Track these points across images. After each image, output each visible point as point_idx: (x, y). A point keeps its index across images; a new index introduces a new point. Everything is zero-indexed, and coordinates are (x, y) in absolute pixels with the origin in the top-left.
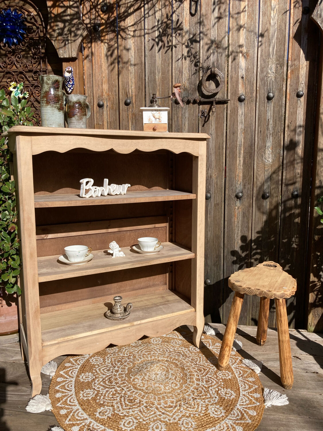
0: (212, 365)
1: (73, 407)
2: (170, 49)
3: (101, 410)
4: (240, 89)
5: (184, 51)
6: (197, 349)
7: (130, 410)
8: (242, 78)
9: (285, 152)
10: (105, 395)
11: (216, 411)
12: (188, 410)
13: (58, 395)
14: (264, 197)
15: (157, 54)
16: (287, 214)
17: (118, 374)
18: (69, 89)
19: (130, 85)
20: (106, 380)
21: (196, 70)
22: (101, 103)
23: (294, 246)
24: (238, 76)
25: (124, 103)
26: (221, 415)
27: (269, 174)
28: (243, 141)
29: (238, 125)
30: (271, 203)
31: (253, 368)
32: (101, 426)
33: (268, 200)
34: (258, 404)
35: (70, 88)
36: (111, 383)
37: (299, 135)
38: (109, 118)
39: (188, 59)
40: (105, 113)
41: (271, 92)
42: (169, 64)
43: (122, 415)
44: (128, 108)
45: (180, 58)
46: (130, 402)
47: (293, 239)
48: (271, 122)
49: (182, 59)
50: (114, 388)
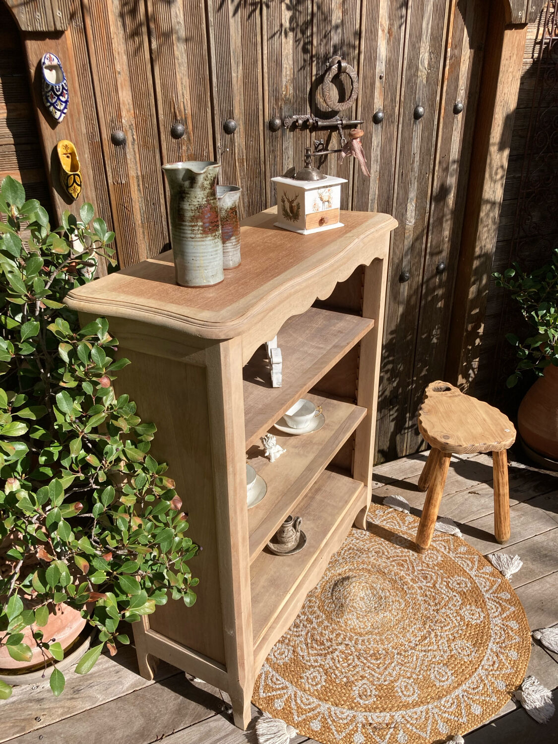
0: (406, 550)
1: (318, 710)
2: (258, 11)
3: (357, 692)
4: (376, 100)
5: (283, 17)
6: (364, 532)
7: (390, 670)
8: (381, 78)
9: (433, 206)
10: (337, 668)
11: (473, 614)
12: (446, 631)
13: (279, 704)
14: (402, 279)
15: (232, 21)
16: (429, 298)
17: (315, 625)
18: (58, 113)
19: (181, 92)
20: (312, 643)
21: (305, 61)
22: (120, 135)
23: (435, 340)
24: (374, 75)
25: (169, 133)
26: (482, 617)
27: (410, 242)
28: (377, 193)
29: (372, 165)
30: (410, 287)
31: (452, 533)
32: (382, 714)
33: (406, 284)
34: (499, 580)
35: (62, 111)
36: (322, 644)
37: (452, 176)
38: (139, 169)
39: (291, 35)
40: (129, 156)
41: (420, 104)
42: (256, 45)
43: (386, 683)
44: (178, 144)
45: (277, 32)
46: (377, 659)
47: (434, 332)
48: (417, 158)
49: (281, 33)
50: (336, 650)
